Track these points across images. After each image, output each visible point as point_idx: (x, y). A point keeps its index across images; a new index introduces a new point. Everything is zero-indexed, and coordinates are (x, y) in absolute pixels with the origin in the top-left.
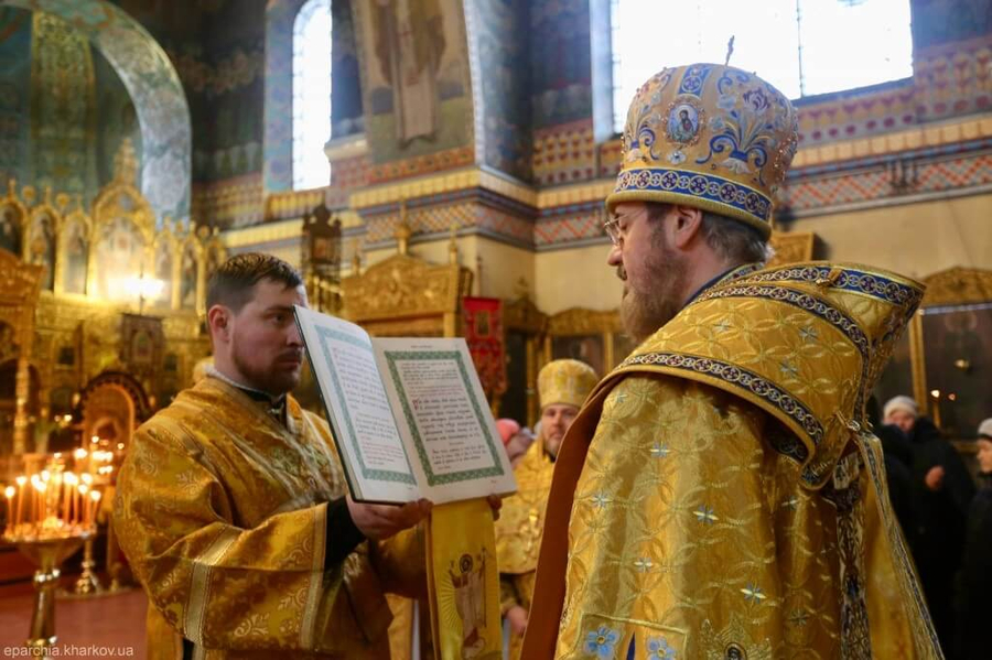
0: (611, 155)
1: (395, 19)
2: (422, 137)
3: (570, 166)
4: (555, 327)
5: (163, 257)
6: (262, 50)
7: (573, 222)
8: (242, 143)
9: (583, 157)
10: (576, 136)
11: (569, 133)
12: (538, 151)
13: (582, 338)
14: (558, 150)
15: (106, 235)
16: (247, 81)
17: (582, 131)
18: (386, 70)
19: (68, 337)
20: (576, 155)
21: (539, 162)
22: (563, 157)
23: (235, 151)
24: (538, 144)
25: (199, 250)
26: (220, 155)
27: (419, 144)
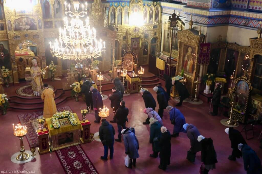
5: (145, 12)
13: (234, 51)
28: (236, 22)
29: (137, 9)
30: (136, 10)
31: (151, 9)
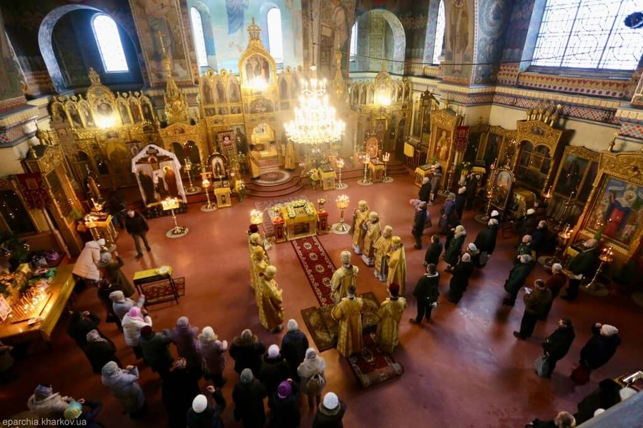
0: (522, 78)
1: (455, 30)
2: (458, 71)
3: (508, 78)
4: (492, 130)
5: (393, 89)
6: (427, 16)
7: (505, 98)
8: (419, 48)
9: (513, 76)
10: (513, 68)
11: (511, 67)
12: (501, 70)
13: (497, 135)
14: (506, 72)
15: (378, 87)
16: (422, 27)
17: (515, 67)
18: (452, 46)
19: (369, 115)
20: (512, 75)
21: (500, 74)
22: (507, 75)
23: (417, 50)
24: (501, 68)
25: (403, 85)
26: (413, 50)
27: (457, 73)
28: (502, 101)
29: (384, 85)
30: (383, 88)
31: (401, 86)
